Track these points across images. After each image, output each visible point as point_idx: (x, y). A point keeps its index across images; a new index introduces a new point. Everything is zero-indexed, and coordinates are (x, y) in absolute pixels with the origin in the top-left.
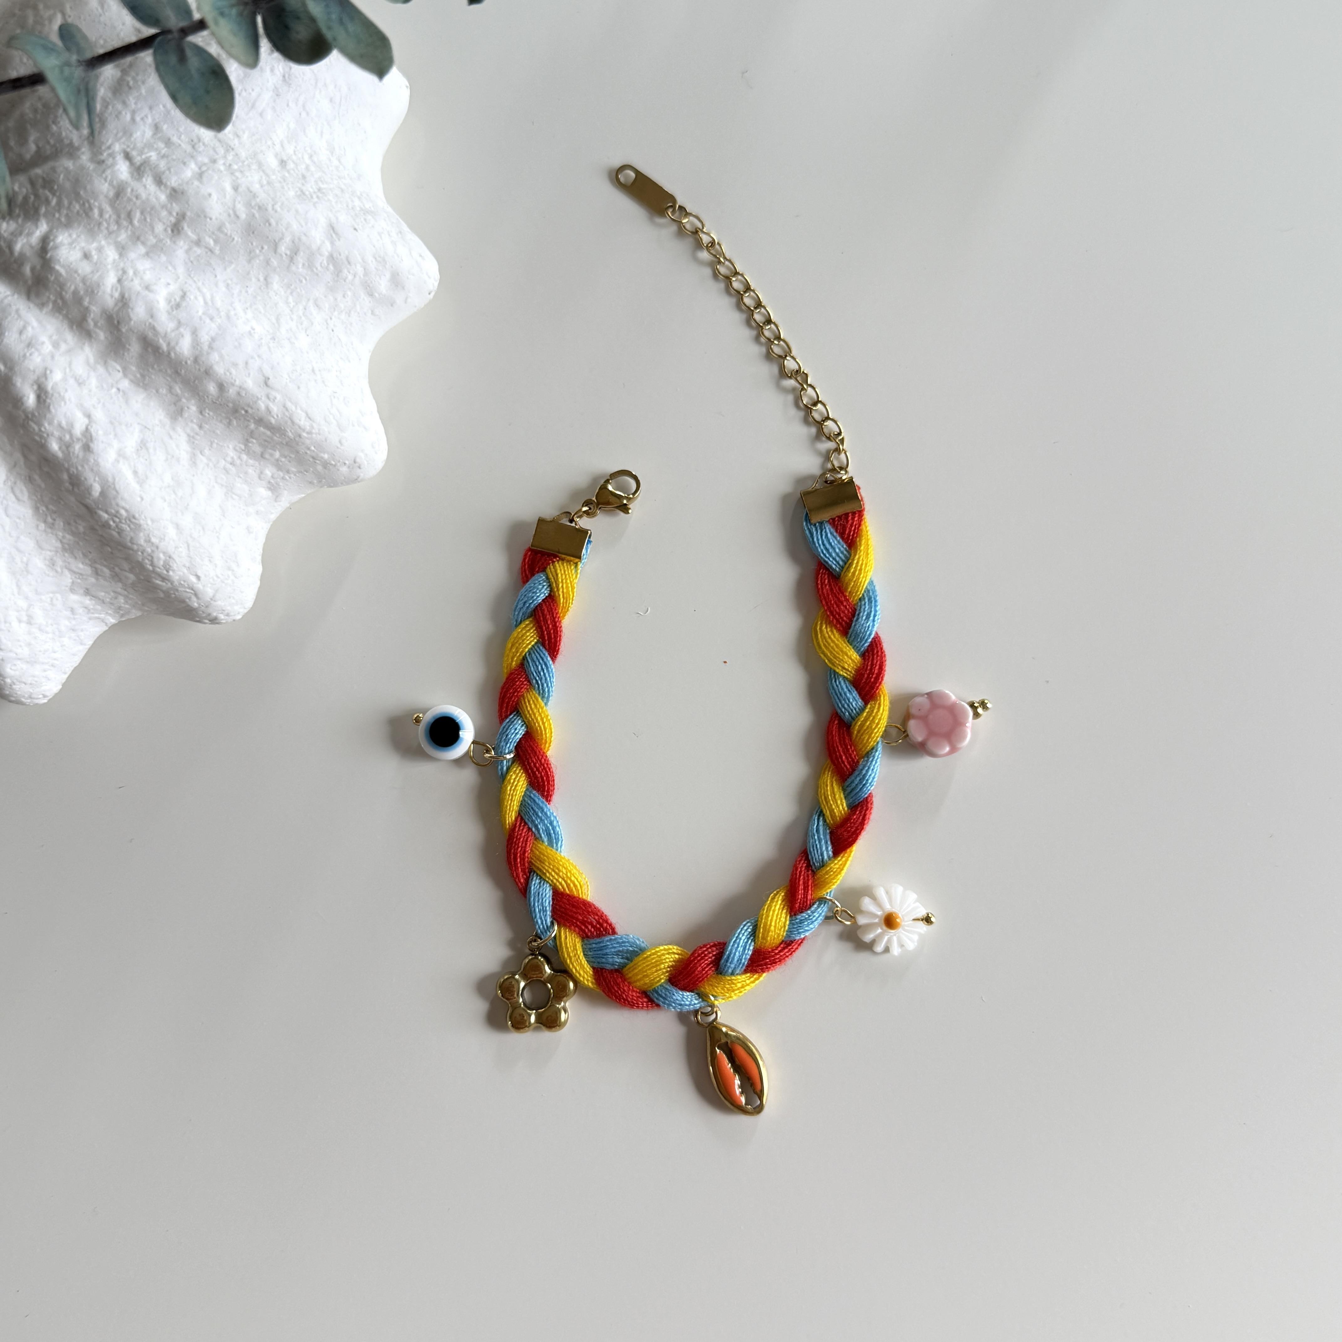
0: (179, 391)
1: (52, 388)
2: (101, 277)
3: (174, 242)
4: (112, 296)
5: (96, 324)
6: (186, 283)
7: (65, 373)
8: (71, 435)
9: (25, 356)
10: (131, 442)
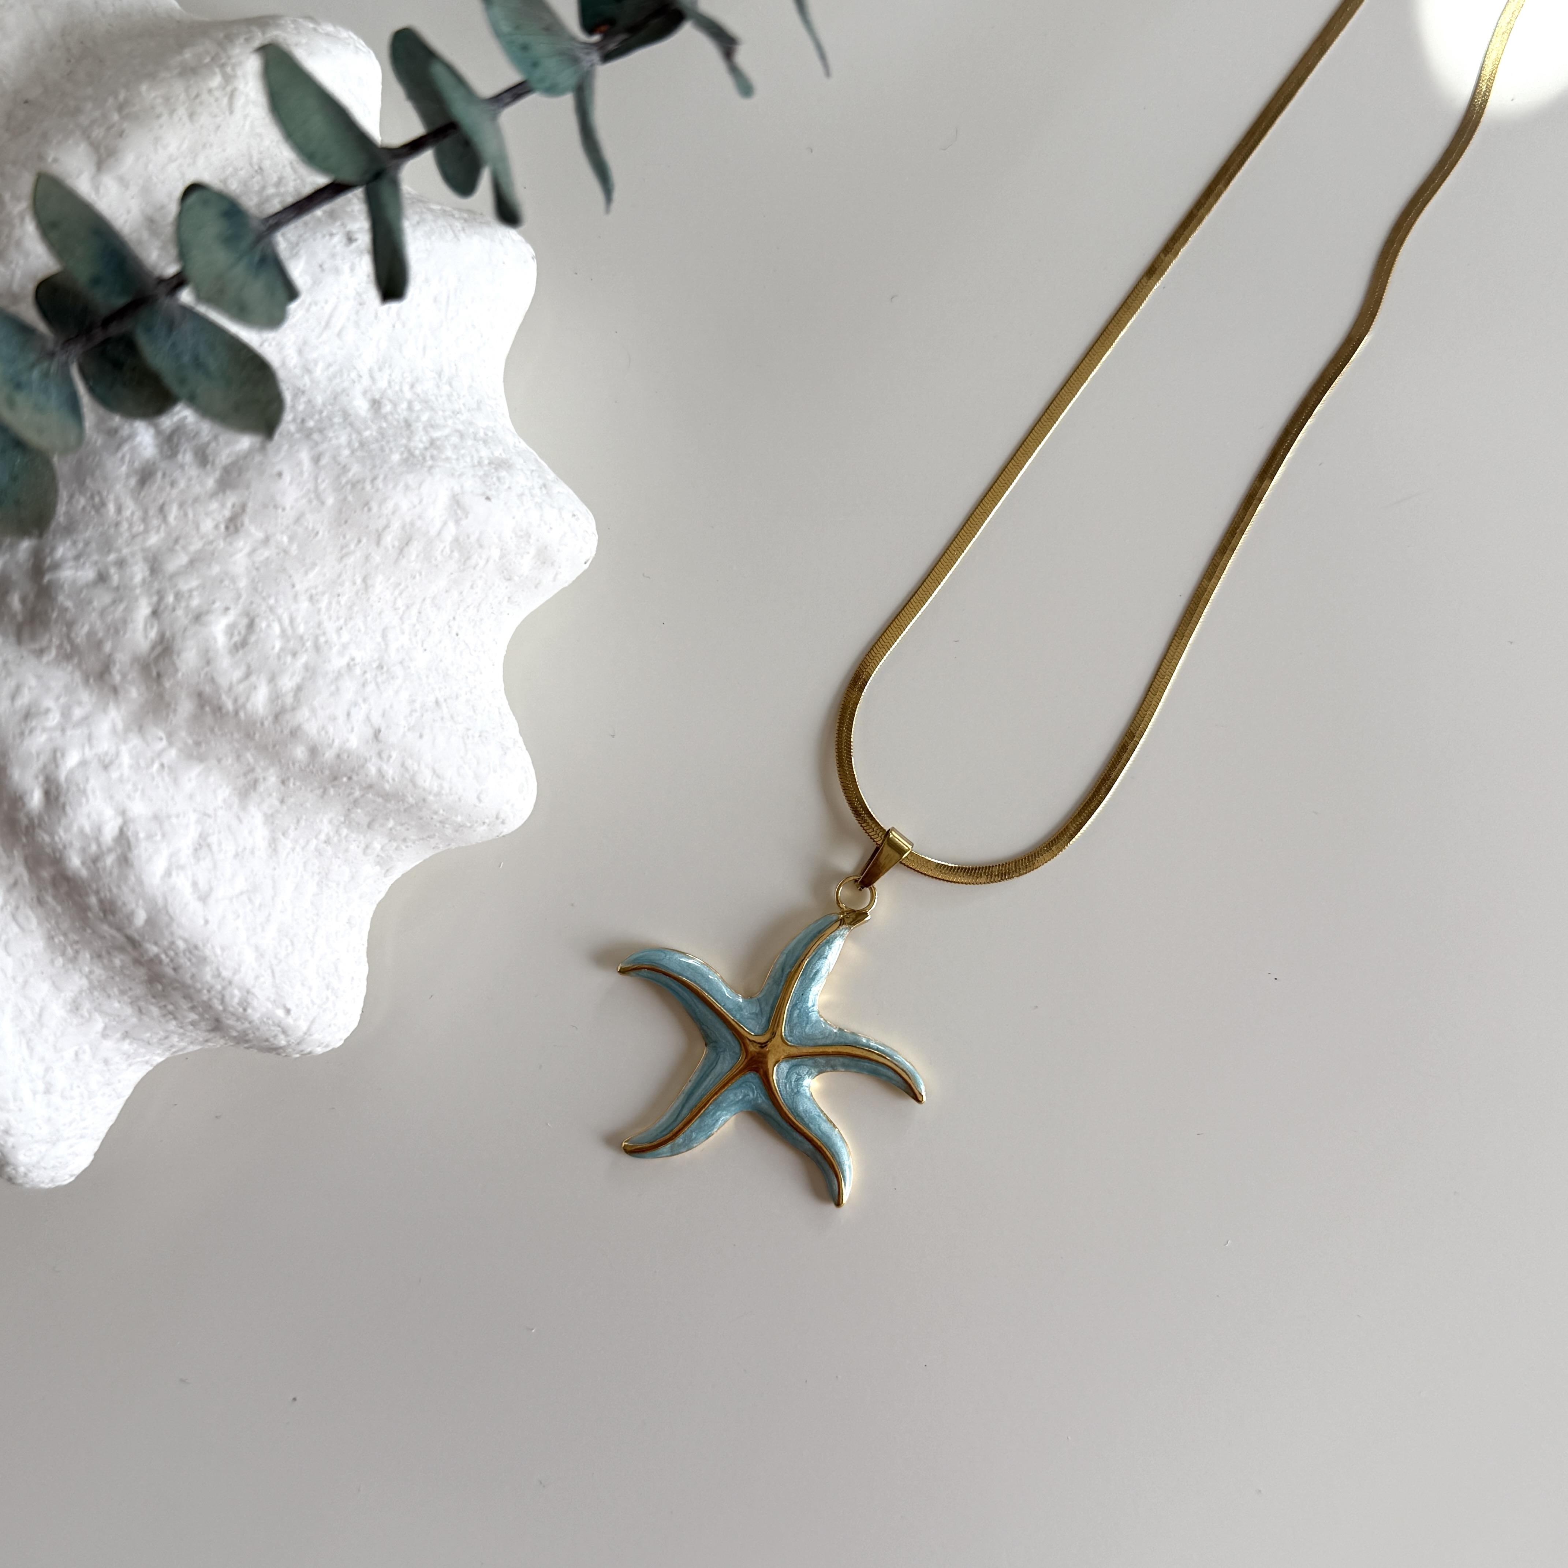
0: (251, 760)
1: (67, 778)
2: (128, 610)
3: (231, 544)
4: (146, 637)
5: (124, 676)
6: (252, 603)
7: (83, 754)
8: (99, 845)
9: (22, 734)
10: (185, 842)
